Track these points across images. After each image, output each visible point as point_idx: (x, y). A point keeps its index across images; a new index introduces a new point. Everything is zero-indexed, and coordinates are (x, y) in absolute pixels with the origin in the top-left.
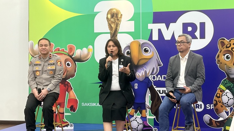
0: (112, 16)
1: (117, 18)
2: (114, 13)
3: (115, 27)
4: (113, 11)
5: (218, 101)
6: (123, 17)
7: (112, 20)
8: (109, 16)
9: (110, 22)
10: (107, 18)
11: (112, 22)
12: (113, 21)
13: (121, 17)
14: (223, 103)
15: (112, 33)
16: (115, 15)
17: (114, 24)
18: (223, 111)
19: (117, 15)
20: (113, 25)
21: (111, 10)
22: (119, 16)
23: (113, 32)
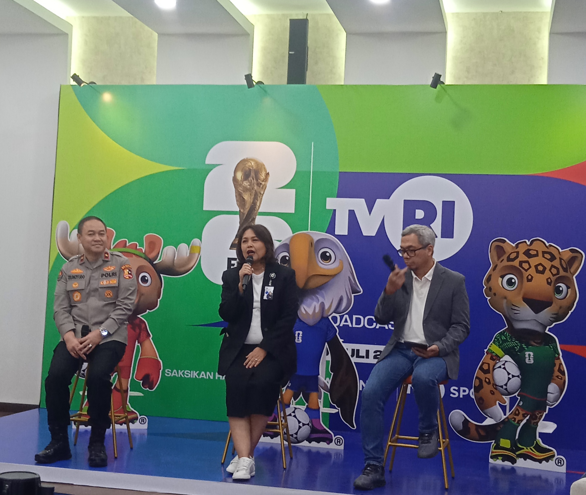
0: (246, 176)
1: (257, 180)
2: (250, 170)
3: (252, 201)
4: (249, 164)
5: (486, 381)
6: (270, 179)
7: (246, 184)
8: (239, 175)
9: (240, 189)
10: (235, 179)
11: (246, 190)
12: (248, 186)
13: (266, 180)
14: (495, 385)
15: (243, 214)
16: (253, 174)
17: (248, 193)
18: (496, 404)
19: (257, 173)
20: (246, 197)
21: (244, 162)
22: (263, 176)
23: (246, 212)
